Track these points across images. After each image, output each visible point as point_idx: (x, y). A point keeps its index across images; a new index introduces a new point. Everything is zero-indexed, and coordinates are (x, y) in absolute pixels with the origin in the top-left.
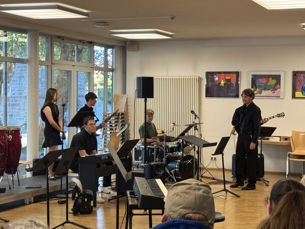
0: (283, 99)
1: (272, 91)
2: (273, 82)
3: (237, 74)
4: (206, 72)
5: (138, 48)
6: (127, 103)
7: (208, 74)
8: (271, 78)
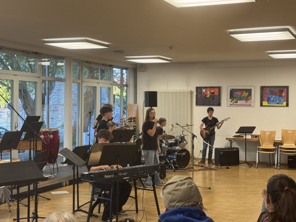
0: (254, 107)
1: (245, 101)
2: (246, 94)
3: (219, 88)
4: (196, 87)
5: (146, 69)
6: (138, 110)
7: (197, 88)
8: (244, 91)
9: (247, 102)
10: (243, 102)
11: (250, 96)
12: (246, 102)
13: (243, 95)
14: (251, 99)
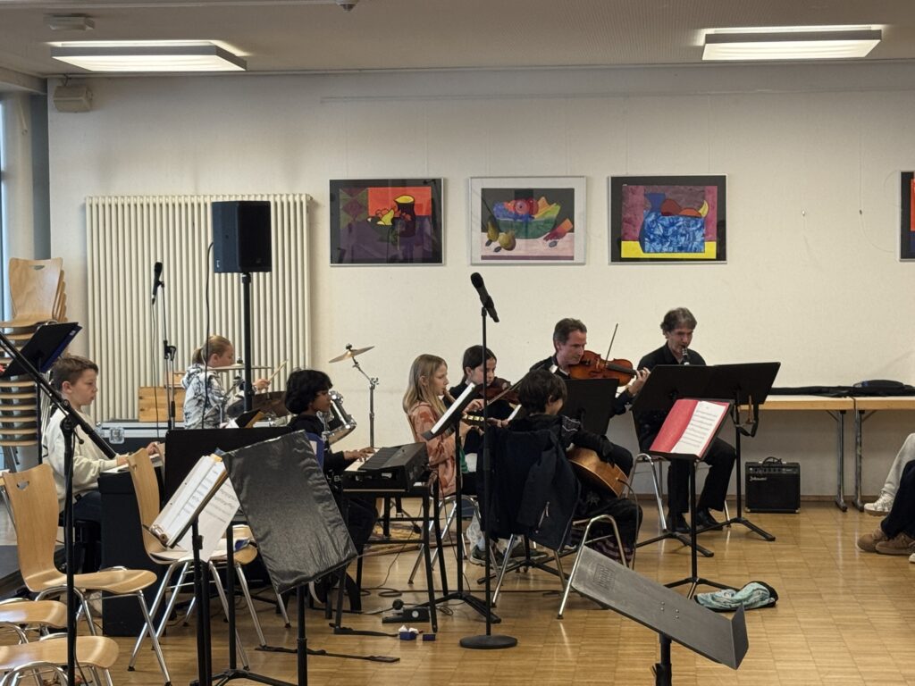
0: (583, 264)
3: (435, 185)
4: (331, 181)
8: (543, 198)
9: (556, 243)
10: (540, 246)
11: (568, 221)
12: (551, 246)
13: (536, 216)
14: (572, 231)
